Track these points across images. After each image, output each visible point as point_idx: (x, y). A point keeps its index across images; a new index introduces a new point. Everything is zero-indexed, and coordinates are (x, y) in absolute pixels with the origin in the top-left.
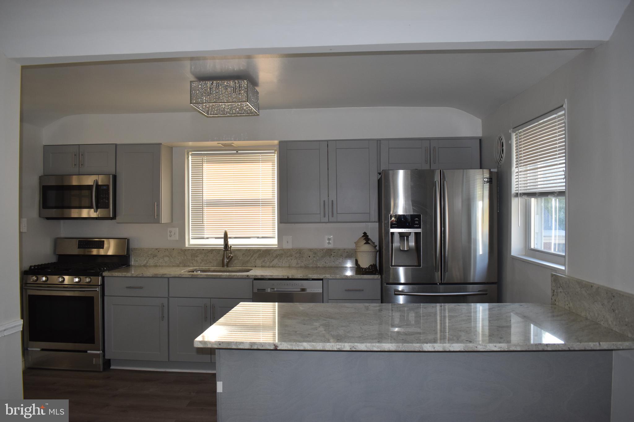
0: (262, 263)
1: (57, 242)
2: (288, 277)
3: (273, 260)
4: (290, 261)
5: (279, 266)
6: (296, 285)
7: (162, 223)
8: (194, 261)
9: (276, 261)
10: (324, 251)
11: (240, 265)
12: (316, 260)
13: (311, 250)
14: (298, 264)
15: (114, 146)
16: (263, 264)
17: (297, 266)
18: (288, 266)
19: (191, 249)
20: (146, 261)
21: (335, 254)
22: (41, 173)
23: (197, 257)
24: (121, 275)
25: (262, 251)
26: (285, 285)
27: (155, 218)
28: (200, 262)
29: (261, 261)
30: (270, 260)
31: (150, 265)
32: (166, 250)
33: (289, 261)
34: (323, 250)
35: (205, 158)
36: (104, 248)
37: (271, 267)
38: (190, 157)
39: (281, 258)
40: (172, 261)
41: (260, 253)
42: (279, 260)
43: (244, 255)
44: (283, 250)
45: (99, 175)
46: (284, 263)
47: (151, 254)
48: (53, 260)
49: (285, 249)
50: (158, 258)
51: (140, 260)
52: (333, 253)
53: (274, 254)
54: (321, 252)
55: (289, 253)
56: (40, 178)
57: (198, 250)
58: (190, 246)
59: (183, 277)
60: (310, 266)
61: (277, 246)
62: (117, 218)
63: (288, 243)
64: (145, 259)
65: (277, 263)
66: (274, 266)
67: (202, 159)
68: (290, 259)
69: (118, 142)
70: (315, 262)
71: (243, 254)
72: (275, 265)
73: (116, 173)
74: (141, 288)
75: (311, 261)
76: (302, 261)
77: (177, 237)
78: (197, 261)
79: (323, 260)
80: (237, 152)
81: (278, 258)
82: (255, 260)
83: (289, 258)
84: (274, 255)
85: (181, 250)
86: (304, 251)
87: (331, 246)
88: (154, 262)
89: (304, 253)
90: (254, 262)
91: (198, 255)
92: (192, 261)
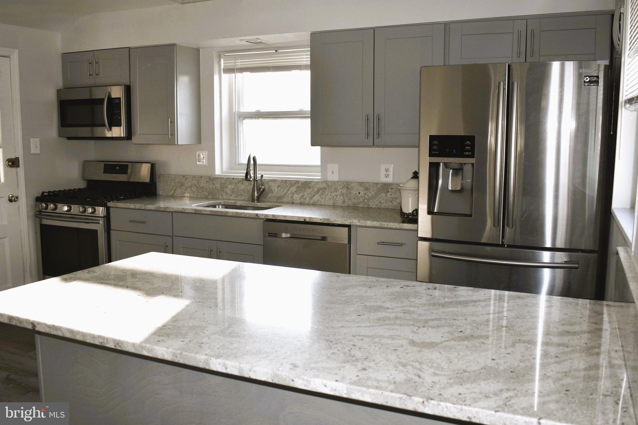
0: (300, 199)
1: (86, 165)
2: (305, 220)
3: (314, 195)
4: (335, 198)
5: (320, 204)
6: (314, 231)
7: (179, 144)
8: (223, 192)
9: (316, 198)
10: (379, 186)
11: (275, 201)
12: (367, 198)
13: (361, 184)
14: (344, 202)
15: (128, 49)
16: (302, 200)
17: (343, 205)
18: (332, 204)
19: (221, 178)
20: (173, 191)
21: (393, 190)
22: (60, 85)
23: (226, 188)
24: (124, 206)
25: (300, 184)
26: (300, 229)
27: (169, 138)
28: (230, 195)
29: (300, 195)
30: (310, 195)
31: (178, 195)
32: (193, 177)
33: (333, 197)
34: (377, 184)
35: (239, 61)
36: (128, 173)
37: (312, 204)
38: (222, 60)
39: (324, 193)
40: (200, 191)
41: (299, 185)
42: (322, 196)
43: (279, 188)
44: (326, 182)
45: (111, 87)
46: (327, 199)
47: (179, 182)
48: (82, 185)
49: (329, 181)
50: (185, 187)
51: (167, 188)
52: (390, 190)
53: (315, 187)
54: (374, 187)
55: (334, 186)
56: (59, 92)
57: (227, 179)
58: (224, 173)
59: (186, 212)
60: (359, 206)
61: (320, 178)
62: (133, 138)
63: (333, 173)
64: (172, 188)
65: (318, 200)
66: (314, 203)
67: (235, 63)
68: (335, 195)
69: (132, 45)
70: (366, 200)
71: (278, 186)
72: (317, 202)
73: (130, 83)
74: (144, 222)
75: (361, 199)
76: (350, 198)
77: (204, 162)
78: (227, 193)
79: (377, 199)
80: (276, 51)
81: (320, 193)
82: (292, 195)
83: (333, 194)
84: (316, 190)
85: (210, 178)
86: (352, 185)
87: (390, 180)
88: (182, 192)
89: (352, 187)
90: (292, 197)
91: (228, 185)
92: (222, 192)
